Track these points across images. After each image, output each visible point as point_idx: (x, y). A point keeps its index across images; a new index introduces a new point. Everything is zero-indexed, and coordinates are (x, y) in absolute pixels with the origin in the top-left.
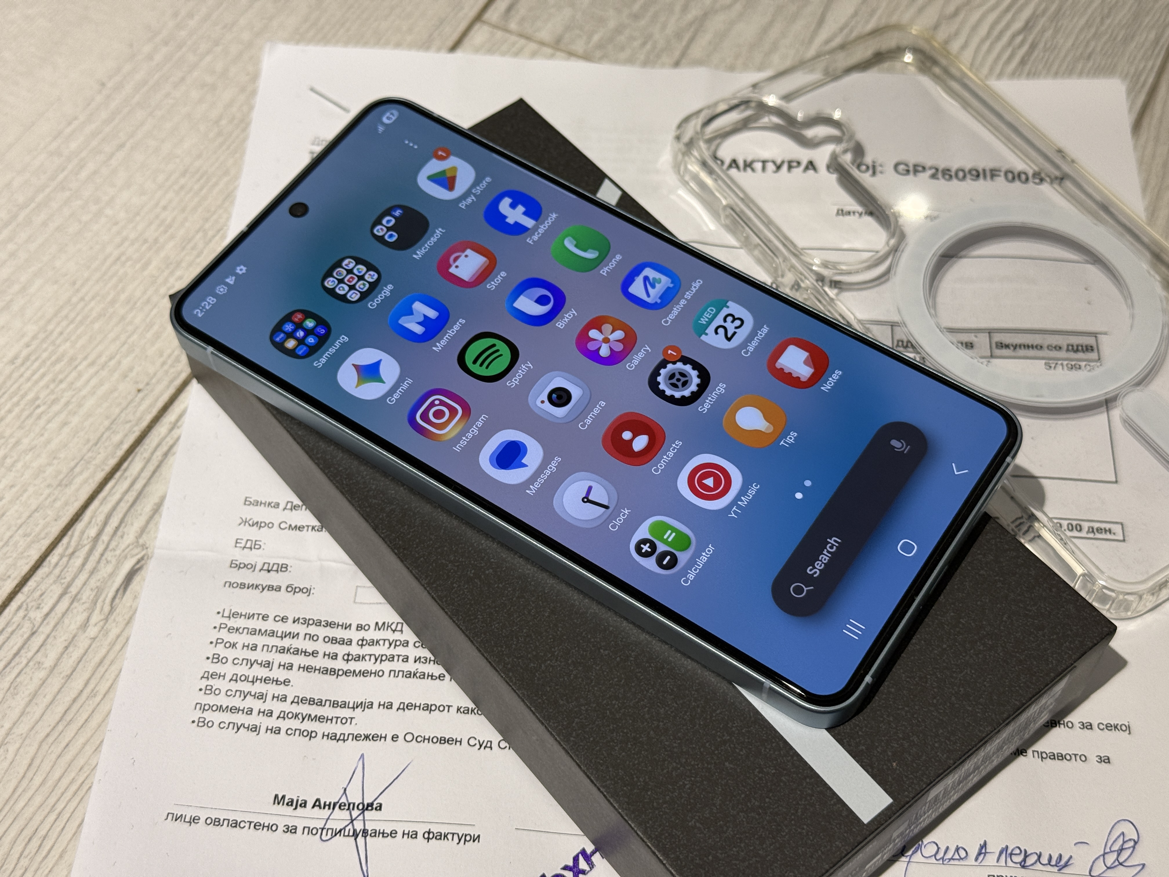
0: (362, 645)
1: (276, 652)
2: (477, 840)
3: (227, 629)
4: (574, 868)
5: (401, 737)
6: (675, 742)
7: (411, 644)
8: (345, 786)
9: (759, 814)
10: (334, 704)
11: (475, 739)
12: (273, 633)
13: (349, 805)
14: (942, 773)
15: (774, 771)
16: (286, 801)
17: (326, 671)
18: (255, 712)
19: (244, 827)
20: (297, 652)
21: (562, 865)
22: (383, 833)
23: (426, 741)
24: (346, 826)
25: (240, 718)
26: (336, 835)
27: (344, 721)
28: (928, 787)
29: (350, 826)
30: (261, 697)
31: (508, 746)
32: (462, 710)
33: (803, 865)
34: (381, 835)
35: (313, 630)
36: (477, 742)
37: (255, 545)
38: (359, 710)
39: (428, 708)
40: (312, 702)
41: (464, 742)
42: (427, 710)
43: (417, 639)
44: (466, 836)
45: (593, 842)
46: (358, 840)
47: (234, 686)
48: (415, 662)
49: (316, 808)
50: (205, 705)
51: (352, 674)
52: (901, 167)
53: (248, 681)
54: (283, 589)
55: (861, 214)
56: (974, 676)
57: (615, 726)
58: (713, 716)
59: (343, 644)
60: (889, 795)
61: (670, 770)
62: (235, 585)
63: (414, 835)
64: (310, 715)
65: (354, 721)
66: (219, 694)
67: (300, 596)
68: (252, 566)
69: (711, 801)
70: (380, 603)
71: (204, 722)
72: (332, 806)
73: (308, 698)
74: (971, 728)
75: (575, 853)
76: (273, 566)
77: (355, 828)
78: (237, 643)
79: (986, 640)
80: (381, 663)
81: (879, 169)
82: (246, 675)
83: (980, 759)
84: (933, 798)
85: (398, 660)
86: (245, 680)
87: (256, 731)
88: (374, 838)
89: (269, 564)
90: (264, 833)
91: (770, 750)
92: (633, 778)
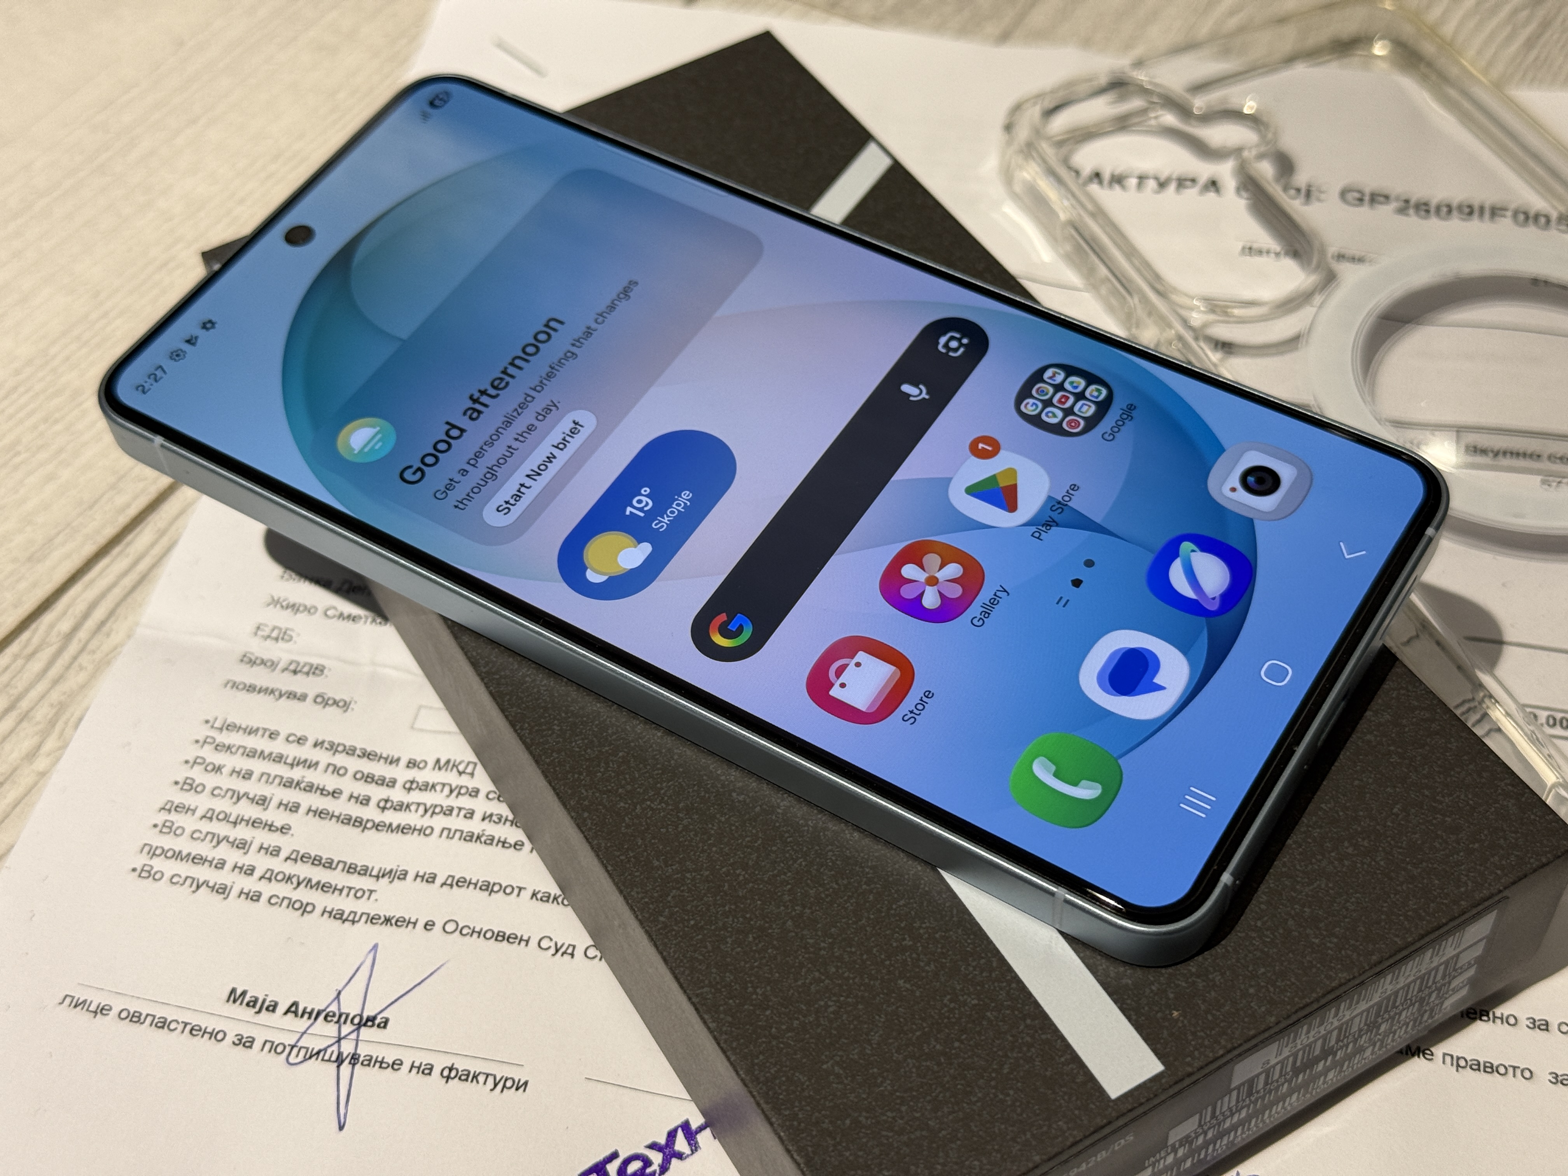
0: (410, 789)
1: (279, 784)
2: (522, 1089)
3: (214, 745)
4: (668, 1151)
5: (439, 925)
6: (824, 942)
7: (482, 795)
8: (340, 988)
9: (939, 1064)
10: (350, 867)
11: (551, 939)
12: (279, 759)
13: (340, 1016)
14: (1254, 1037)
15: (975, 1002)
16: (247, 999)
17: (347, 820)
18: (228, 866)
19: (176, 1029)
20: (310, 788)
21: (649, 1142)
22: (382, 1062)
23: (475, 935)
24: (329, 1046)
25: (203, 873)
26: (310, 1057)
27: (359, 895)
28: (1229, 1056)
29: (335, 1048)
30: (242, 846)
31: (599, 955)
32: (539, 896)
33: (998, 1151)
34: (378, 1065)
35: (340, 760)
36: (552, 944)
37: (283, 636)
38: (386, 880)
39: (488, 888)
40: (317, 861)
41: (533, 943)
42: (487, 890)
43: (493, 788)
44: (506, 1080)
45: (704, 1113)
46: (342, 1067)
47: (206, 826)
48: (483, 819)
49: (290, 1016)
50: (157, 848)
51: (386, 829)
52: (1351, 196)
53: (228, 821)
54: (310, 699)
55: (1277, 254)
56: (1331, 891)
57: (733, 907)
58: (892, 909)
59: (382, 785)
60: (1159, 1059)
61: (807, 981)
62: (241, 687)
63: (427, 1070)
64: (310, 880)
65: (373, 896)
66: (182, 834)
67: (332, 710)
68: (273, 663)
69: (864, 1036)
70: (449, 733)
71: (149, 872)
72: (314, 1015)
73: (313, 855)
74: (1314, 970)
75: (672, 1126)
76: (304, 666)
77: (342, 1050)
78: (224, 766)
79: (1360, 840)
80: (431, 816)
81: (1315, 194)
82: (228, 812)
83: (1331, 1032)
84: (1243, 1084)
85: (458, 815)
86: (224, 819)
87: (224, 893)
88: (367, 1068)
89: (298, 663)
90: (203, 1043)
91: (975, 968)
92: (746, 988)
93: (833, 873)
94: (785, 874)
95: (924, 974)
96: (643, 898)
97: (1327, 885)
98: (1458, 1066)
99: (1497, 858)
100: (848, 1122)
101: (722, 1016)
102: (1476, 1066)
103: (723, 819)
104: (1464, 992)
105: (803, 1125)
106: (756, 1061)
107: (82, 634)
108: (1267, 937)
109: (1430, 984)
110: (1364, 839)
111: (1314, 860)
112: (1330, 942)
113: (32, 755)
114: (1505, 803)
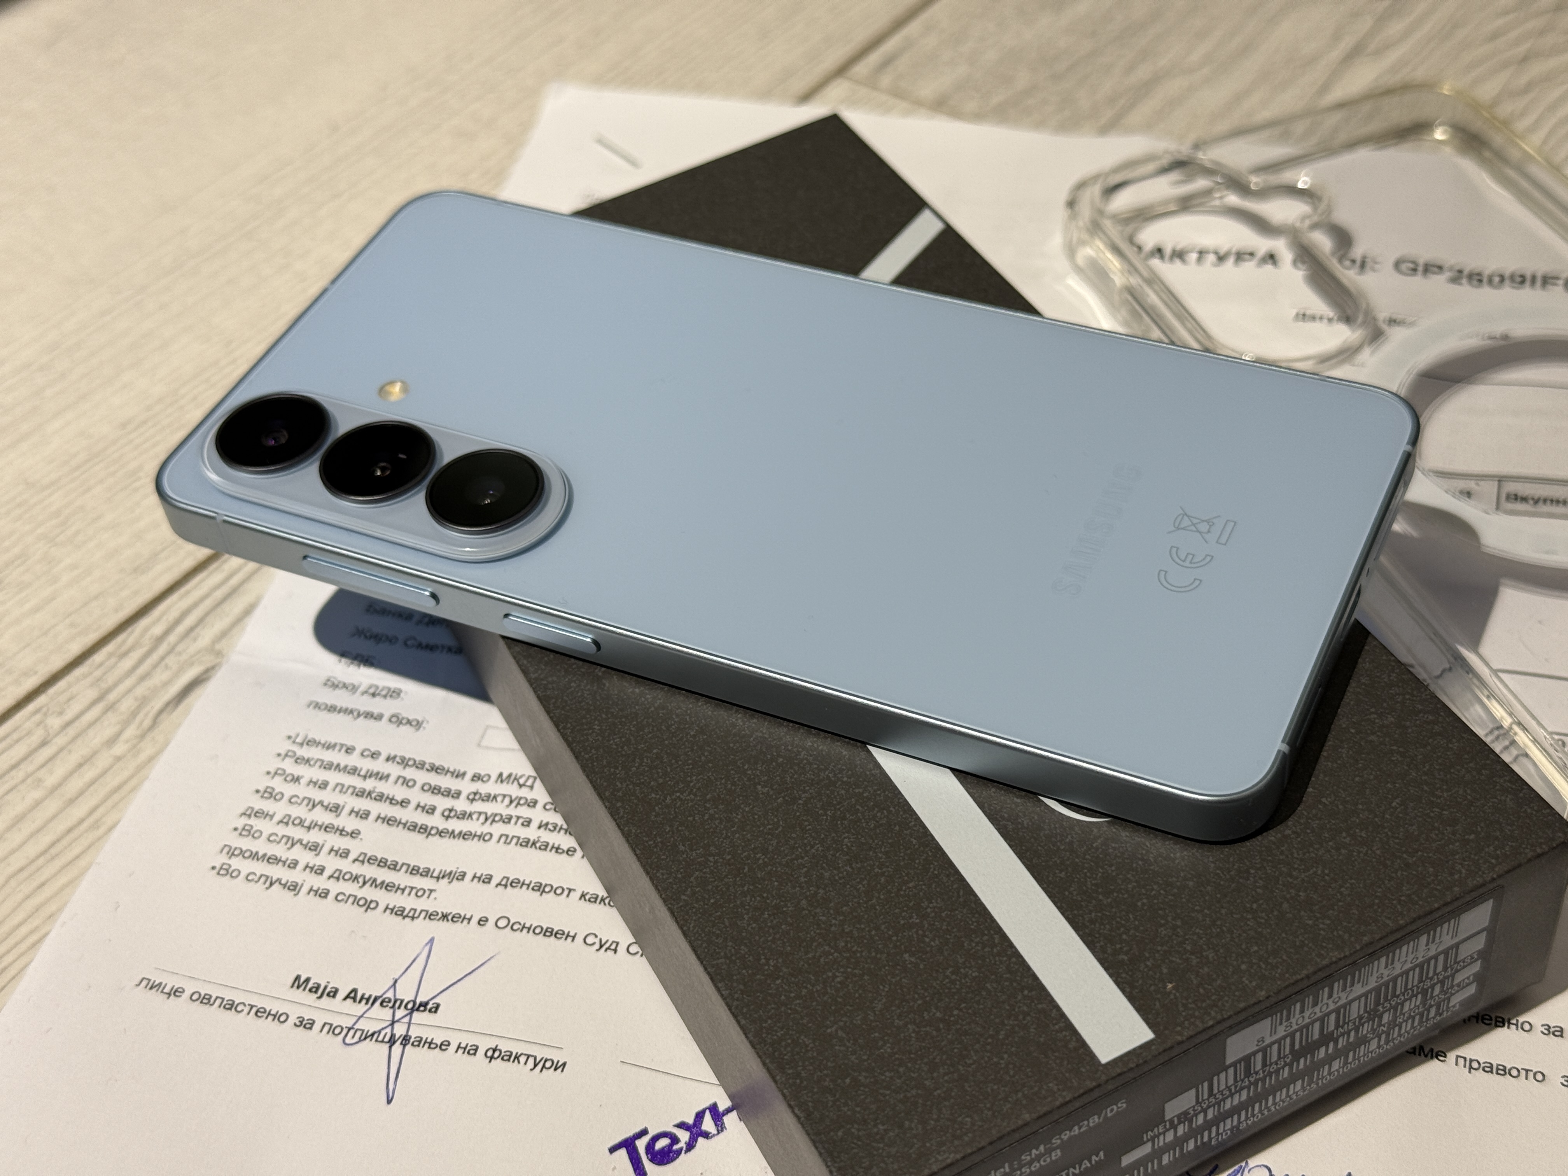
0: (473, 800)
1: (352, 794)
2: (561, 1069)
3: (294, 758)
5: (491, 922)
6: (835, 919)
7: (540, 806)
8: (397, 977)
9: (938, 1030)
10: (413, 869)
11: (596, 936)
12: (354, 771)
13: (395, 1002)
15: (976, 974)
16: (310, 985)
17: (413, 827)
18: (300, 866)
19: (242, 1011)
20: (380, 798)
21: (678, 1121)
22: (431, 1043)
23: (525, 931)
24: (383, 1029)
25: (277, 872)
26: (365, 1038)
27: (420, 894)
29: (389, 1030)
30: (315, 848)
31: (641, 952)
32: (587, 897)
33: (989, 1109)
34: (427, 1045)
35: (410, 773)
36: (597, 941)
38: (446, 880)
39: (540, 888)
40: (382, 863)
41: (579, 939)
42: (539, 890)
43: (549, 800)
44: (546, 1060)
46: (394, 1048)
47: (282, 830)
48: (540, 827)
49: (349, 1001)
50: (236, 849)
51: (448, 835)
52: (1404, 267)
53: (303, 826)
54: (385, 719)
55: (1330, 320)
56: (1326, 877)
57: (751, 887)
58: (901, 890)
59: (448, 796)
60: (1150, 1028)
61: (817, 954)
62: (323, 707)
63: (473, 1051)
64: (375, 880)
65: (433, 895)
66: (259, 837)
67: (405, 729)
68: (354, 686)
69: (868, 1004)
70: (513, 750)
71: (227, 870)
72: (371, 1000)
73: (379, 858)
74: (1306, 949)
75: (699, 1108)
76: (382, 690)
77: (395, 1032)
78: (302, 777)
79: (1357, 831)
80: (491, 824)
81: (1369, 264)
82: (303, 818)
83: (1328, 1014)
84: (1239, 1061)
85: (516, 823)
86: (300, 824)
87: (294, 890)
88: (417, 1048)
89: (377, 687)
90: (268, 1023)
91: (977, 944)
92: (760, 960)
93: (847, 857)
94: (802, 858)
95: (928, 949)
96: (667, 879)
97: (1323, 871)
98: (1471, 1067)
99: (1491, 848)
100: (848, 1081)
101: (735, 984)
102: (1489, 1068)
103: (747, 809)
104: (1472, 990)
105: (805, 1083)
106: (764, 1025)
109: (1431, 975)
110: (1361, 830)
111: (1311, 849)
112: (1323, 923)
114: (1503, 798)
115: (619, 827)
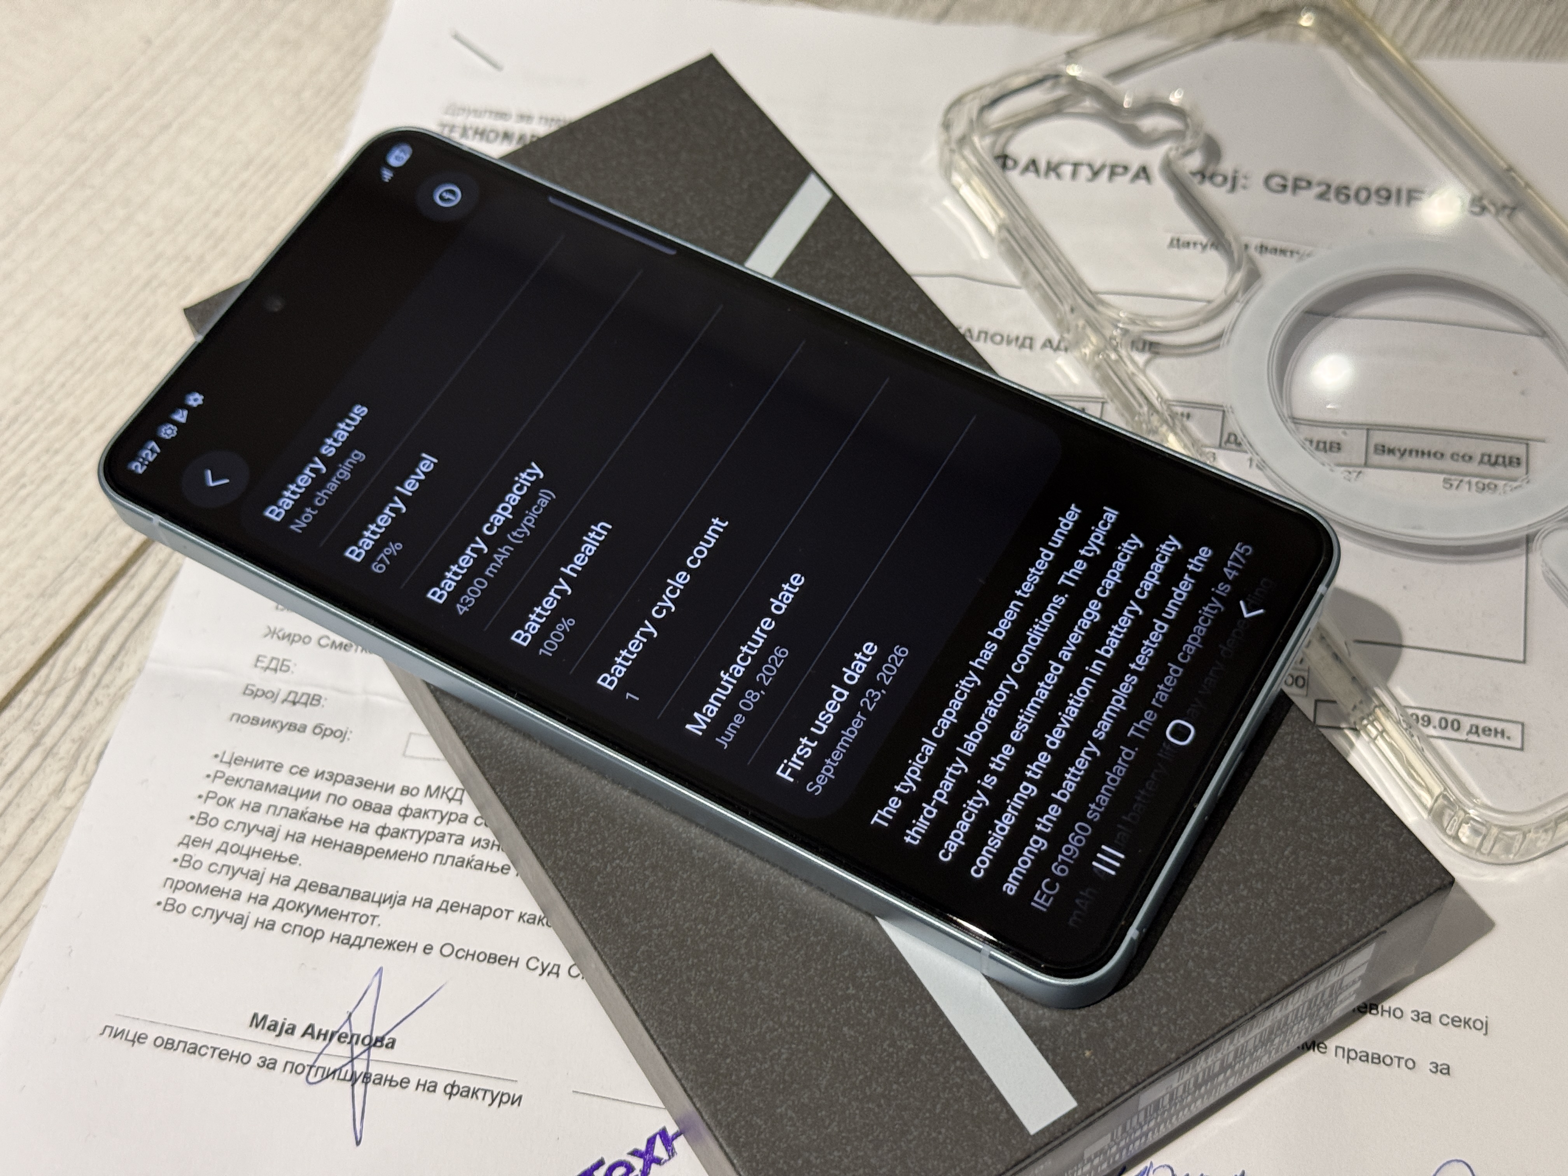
0: (404, 816)
1: (286, 816)
2: (517, 1103)
3: (224, 779)
4: (648, 1157)
5: (436, 949)
6: (777, 992)
7: (470, 820)
8: (351, 1010)
10: (354, 894)
11: (538, 960)
12: (284, 790)
13: (352, 1037)
14: (1157, 1072)
15: (911, 1046)
16: (268, 1023)
17: (350, 848)
18: (244, 897)
19: (206, 1054)
20: (314, 818)
21: (631, 1149)
22: (391, 1081)
23: (470, 958)
24: (343, 1066)
25: (221, 904)
26: (327, 1077)
27: (363, 919)
28: (1135, 1090)
29: (349, 1067)
30: (255, 876)
31: (581, 974)
32: (526, 918)
34: (388, 1083)
35: (340, 789)
36: (539, 964)
37: (281, 666)
38: (387, 905)
39: (480, 911)
40: (323, 889)
41: (522, 963)
42: (478, 913)
43: (479, 814)
44: (503, 1095)
45: (678, 1122)
46: (356, 1086)
47: (221, 859)
48: (473, 845)
49: (307, 1037)
50: (178, 882)
51: (384, 855)
52: (1276, 181)
53: (241, 853)
54: (309, 730)
55: (1204, 247)
56: (1227, 933)
57: (695, 961)
58: (836, 959)
59: (379, 812)
60: (1073, 1095)
61: (763, 1030)
63: (431, 1087)
64: (318, 908)
65: (377, 921)
66: (200, 868)
67: (329, 741)
68: (273, 694)
69: (814, 1081)
70: (438, 760)
71: (173, 905)
72: (328, 1036)
73: (320, 884)
74: (1210, 1009)
75: (650, 1134)
76: (302, 696)
77: (355, 1069)
78: (234, 799)
79: (1254, 882)
80: (425, 842)
81: (1241, 181)
82: (240, 844)
83: (1228, 1054)
84: (1150, 1105)
85: (449, 841)
86: (237, 852)
87: (241, 923)
88: (378, 1086)
89: (296, 694)
90: (231, 1066)
91: (910, 1015)
92: (709, 1038)
93: (784, 926)
94: (741, 928)
95: (866, 1021)
96: (615, 954)
97: (1223, 927)
98: (1349, 1057)
99: (1375, 897)
100: (800, 1162)
101: (688, 1065)
102: (1366, 1058)
103: (685, 876)
104: (1353, 999)
105: (760, 1166)
107: (97, 669)
108: (1170, 977)
109: (1318, 1002)
110: (1257, 882)
111: (1212, 903)
112: (1225, 981)
113: (58, 791)
114: (1384, 843)
115: (564, 898)
